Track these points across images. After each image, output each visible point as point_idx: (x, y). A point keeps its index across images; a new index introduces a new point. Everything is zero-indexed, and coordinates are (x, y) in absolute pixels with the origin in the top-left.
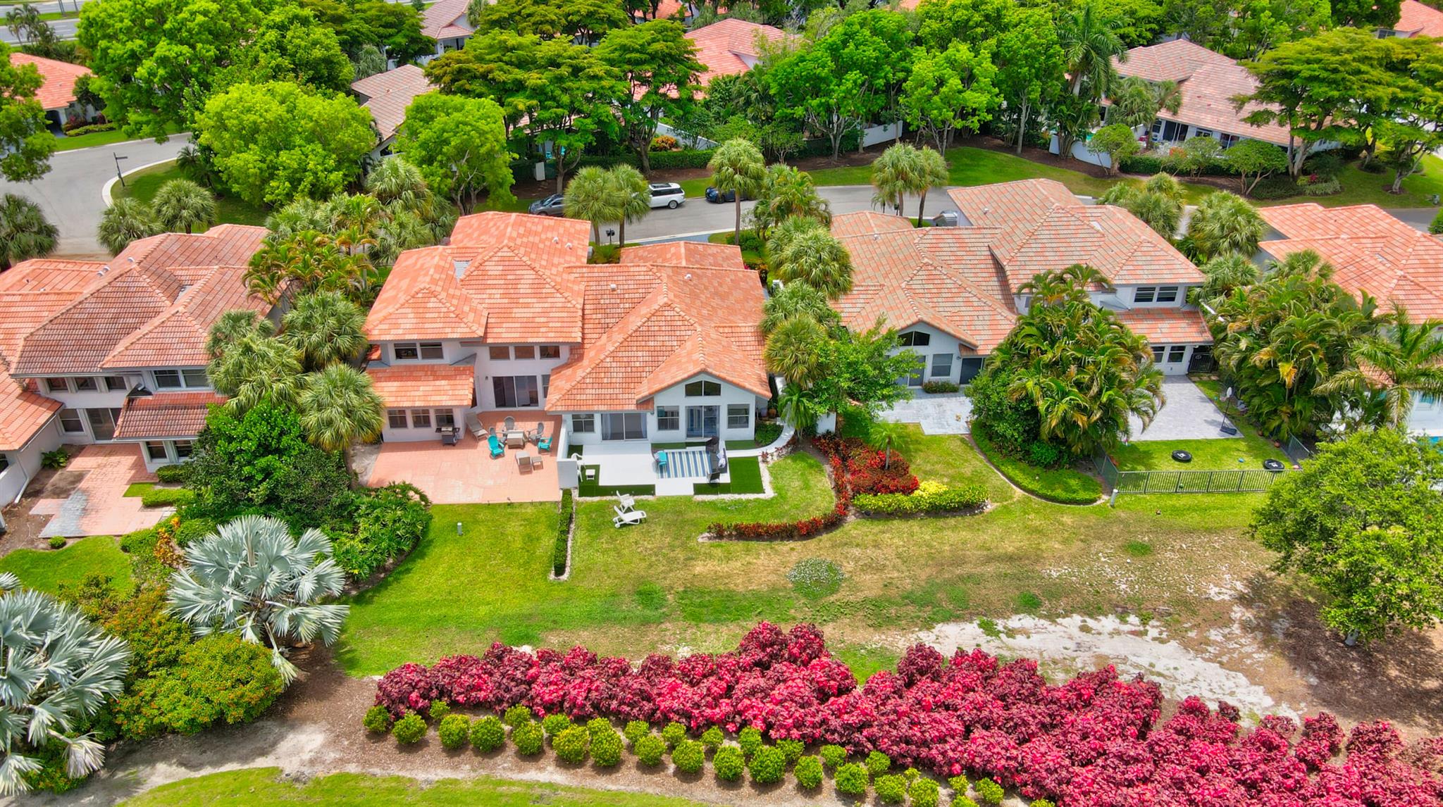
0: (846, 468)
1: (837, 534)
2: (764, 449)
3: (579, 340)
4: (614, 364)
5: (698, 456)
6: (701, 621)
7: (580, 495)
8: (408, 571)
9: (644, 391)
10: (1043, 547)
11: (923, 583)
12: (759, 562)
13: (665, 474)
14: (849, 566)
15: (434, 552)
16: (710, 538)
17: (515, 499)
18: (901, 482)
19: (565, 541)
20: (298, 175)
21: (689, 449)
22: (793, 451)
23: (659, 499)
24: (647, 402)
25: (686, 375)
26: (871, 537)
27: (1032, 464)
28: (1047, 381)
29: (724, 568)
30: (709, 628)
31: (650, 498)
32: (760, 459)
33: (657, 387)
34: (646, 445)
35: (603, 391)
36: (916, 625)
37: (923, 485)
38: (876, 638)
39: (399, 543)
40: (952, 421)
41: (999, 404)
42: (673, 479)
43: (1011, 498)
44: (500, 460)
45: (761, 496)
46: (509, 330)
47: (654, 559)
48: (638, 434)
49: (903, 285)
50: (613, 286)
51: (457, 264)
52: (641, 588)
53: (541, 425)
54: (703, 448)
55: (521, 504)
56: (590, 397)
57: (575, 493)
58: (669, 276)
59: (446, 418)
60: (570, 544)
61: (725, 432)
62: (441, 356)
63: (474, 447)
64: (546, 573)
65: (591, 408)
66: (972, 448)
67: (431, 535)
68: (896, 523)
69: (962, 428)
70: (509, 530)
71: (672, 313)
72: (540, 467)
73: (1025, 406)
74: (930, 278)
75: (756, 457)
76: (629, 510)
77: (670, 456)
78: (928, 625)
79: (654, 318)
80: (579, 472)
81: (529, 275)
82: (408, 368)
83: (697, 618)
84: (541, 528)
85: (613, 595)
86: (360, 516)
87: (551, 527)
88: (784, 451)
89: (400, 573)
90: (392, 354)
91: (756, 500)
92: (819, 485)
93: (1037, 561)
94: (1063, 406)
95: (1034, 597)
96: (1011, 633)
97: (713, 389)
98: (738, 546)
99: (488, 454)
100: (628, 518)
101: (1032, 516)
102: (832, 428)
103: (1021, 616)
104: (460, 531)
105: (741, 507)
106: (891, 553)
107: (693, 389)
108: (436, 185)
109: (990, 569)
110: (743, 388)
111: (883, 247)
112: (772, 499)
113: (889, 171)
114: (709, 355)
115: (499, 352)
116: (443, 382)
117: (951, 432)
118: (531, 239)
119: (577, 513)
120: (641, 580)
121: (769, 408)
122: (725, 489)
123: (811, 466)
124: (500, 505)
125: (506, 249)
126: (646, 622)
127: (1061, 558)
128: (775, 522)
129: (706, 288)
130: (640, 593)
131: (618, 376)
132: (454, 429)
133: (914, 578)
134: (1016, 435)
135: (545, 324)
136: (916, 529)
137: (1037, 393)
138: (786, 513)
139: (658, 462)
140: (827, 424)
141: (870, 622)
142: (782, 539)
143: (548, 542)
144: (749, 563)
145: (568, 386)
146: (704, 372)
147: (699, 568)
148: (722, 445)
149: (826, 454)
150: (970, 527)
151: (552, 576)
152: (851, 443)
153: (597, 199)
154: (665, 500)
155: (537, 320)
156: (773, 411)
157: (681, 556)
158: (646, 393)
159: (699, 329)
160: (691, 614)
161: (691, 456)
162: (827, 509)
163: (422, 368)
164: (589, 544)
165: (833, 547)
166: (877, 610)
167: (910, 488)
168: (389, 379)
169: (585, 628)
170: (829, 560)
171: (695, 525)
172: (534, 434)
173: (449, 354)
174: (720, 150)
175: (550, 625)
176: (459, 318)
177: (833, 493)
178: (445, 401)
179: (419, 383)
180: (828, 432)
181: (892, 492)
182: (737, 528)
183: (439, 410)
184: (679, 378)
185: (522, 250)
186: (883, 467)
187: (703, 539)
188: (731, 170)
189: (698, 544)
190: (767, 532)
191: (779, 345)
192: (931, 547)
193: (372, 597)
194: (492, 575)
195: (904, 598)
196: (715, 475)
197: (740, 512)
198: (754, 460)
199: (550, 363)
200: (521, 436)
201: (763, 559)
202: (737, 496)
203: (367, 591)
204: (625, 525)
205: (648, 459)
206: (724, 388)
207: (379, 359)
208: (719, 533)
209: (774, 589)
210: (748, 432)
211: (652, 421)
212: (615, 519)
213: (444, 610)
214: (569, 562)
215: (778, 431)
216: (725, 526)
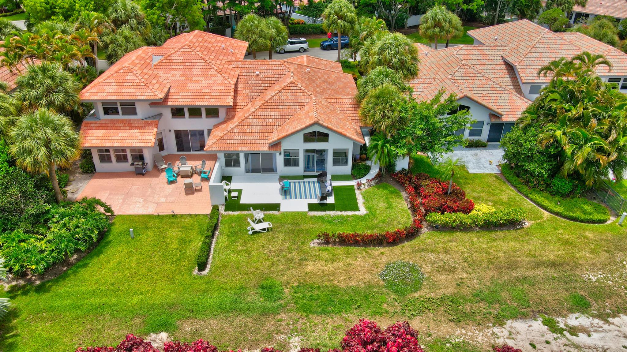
0: (419, 194)
1: (415, 242)
2: (359, 180)
3: (231, 104)
4: (255, 120)
5: (312, 185)
6: (310, 312)
7: (226, 210)
8: (86, 265)
9: (274, 137)
10: (577, 255)
11: (488, 284)
12: (357, 263)
13: (288, 197)
14: (427, 268)
15: (110, 250)
16: (319, 244)
17: (177, 212)
18: (462, 204)
19: (210, 244)
20: (69, 13)
21: (306, 180)
22: (379, 182)
23: (283, 213)
24: (276, 145)
25: (304, 126)
26: (441, 245)
27: (553, 194)
28: (574, 130)
29: (330, 267)
30: (317, 319)
31: (276, 213)
32: (356, 187)
33: (283, 134)
34: (277, 176)
35: (246, 138)
36: (489, 321)
37: (477, 206)
38: (458, 332)
39: (76, 244)
40: (487, 164)
41: (530, 150)
42: (294, 200)
43: (542, 217)
44: (173, 185)
45: (357, 213)
46: (184, 97)
47: (276, 259)
48: (271, 169)
49: (450, 77)
50: (258, 72)
51: (154, 57)
52: (265, 283)
53: (204, 162)
54: (316, 180)
55: (182, 216)
56: (237, 141)
57: (222, 209)
58: (295, 69)
59: (139, 156)
60: (213, 246)
61: (331, 168)
62: (135, 113)
63: (158, 176)
64: (191, 269)
65: (237, 149)
66: (504, 183)
67: (110, 238)
68: (459, 235)
69: (495, 170)
70: (170, 234)
71: (296, 88)
72: (200, 190)
73: (552, 151)
74: (467, 73)
75: (353, 186)
76: (260, 221)
77: (292, 185)
78: (500, 321)
79: (283, 91)
80: (226, 194)
81: (201, 63)
82: (112, 121)
83: (307, 310)
84: (194, 234)
85: (241, 288)
86: (53, 222)
87: (201, 233)
88: (373, 182)
89: (79, 267)
90: (101, 111)
91: (354, 216)
92: (399, 206)
93: (575, 267)
94: (587, 149)
95: (582, 297)
96: (574, 331)
97: (323, 137)
98: (341, 250)
99: (165, 181)
100: (258, 227)
101: (561, 231)
102: (406, 167)
103: (577, 315)
104: (132, 235)
105: (343, 221)
106: (458, 257)
107: (309, 137)
108: (154, 20)
109: (540, 273)
110: (345, 136)
111: (432, 59)
112: (365, 215)
113: (430, 22)
114: (321, 113)
115: (178, 112)
116: (136, 131)
117: (487, 172)
118: (206, 44)
119: (222, 223)
120: (265, 276)
121: (361, 154)
122: (331, 207)
123: (392, 193)
124: (166, 216)
125: (186, 47)
126: (265, 313)
127: (594, 265)
128: (368, 232)
129: (319, 78)
130: (263, 287)
131: (256, 128)
132: (143, 164)
133: (481, 279)
134: (543, 171)
135: (209, 94)
136: (475, 239)
137: (564, 140)
138: (376, 226)
139: (283, 187)
140: (402, 164)
141: (450, 317)
142: (374, 245)
143: (197, 244)
144: (349, 264)
145: (222, 135)
146: (316, 123)
147: (310, 267)
148: (329, 177)
149: (402, 184)
150: (515, 238)
151: (196, 271)
152: (421, 177)
153: (254, 33)
154: (287, 215)
155: (203, 91)
156: (364, 156)
157: (297, 258)
158: (276, 139)
159: (314, 98)
160: (303, 307)
161: (307, 185)
162: (406, 223)
163: (122, 121)
164: (228, 247)
165: (413, 252)
166: (455, 307)
167: (468, 208)
168: (98, 128)
169: (215, 317)
170: (411, 262)
171: (308, 233)
172: (199, 168)
173: (142, 111)
174: (329, 6)
175: (188, 314)
176: (147, 86)
177: (409, 212)
178: (136, 143)
179: (119, 131)
180: (403, 170)
181: (454, 211)
182: (340, 236)
183: (133, 150)
184: (299, 128)
185: (198, 49)
186: (446, 193)
187: (314, 244)
188: (336, 17)
189: (310, 248)
190: (363, 240)
191: (371, 105)
192: (489, 254)
193: (51, 286)
194: (150, 270)
195: (475, 296)
196: (324, 198)
197: (341, 224)
198: (351, 188)
199: (213, 121)
200: (189, 169)
201: (359, 261)
202: (339, 213)
203: (49, 281)
204: (255, 233)
205: (276, 186)
206: (332, 137)
207: (94, 114)
208: (326, 240)
209: (369, 286)
210: (347, 169)
211: (280, 160)
212: (249, 228)
213: (105, 299)
214: (210, 260)
215: (368, 169)
216: (331, 235)
